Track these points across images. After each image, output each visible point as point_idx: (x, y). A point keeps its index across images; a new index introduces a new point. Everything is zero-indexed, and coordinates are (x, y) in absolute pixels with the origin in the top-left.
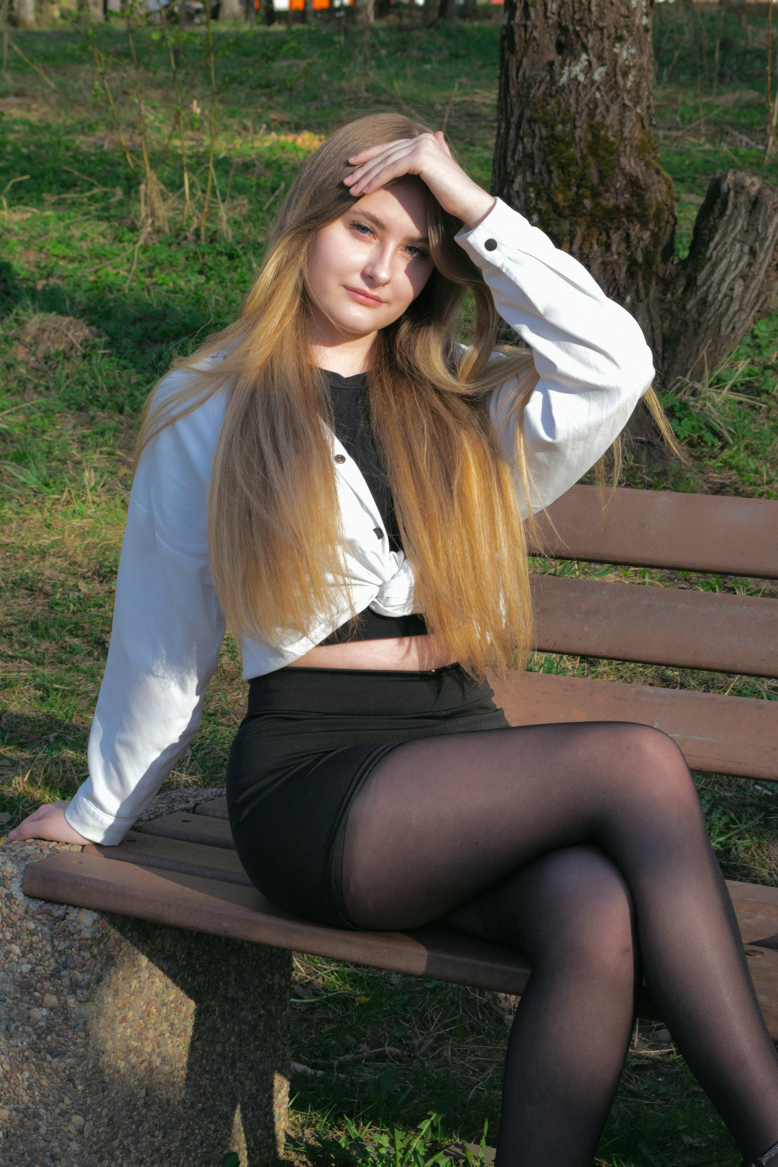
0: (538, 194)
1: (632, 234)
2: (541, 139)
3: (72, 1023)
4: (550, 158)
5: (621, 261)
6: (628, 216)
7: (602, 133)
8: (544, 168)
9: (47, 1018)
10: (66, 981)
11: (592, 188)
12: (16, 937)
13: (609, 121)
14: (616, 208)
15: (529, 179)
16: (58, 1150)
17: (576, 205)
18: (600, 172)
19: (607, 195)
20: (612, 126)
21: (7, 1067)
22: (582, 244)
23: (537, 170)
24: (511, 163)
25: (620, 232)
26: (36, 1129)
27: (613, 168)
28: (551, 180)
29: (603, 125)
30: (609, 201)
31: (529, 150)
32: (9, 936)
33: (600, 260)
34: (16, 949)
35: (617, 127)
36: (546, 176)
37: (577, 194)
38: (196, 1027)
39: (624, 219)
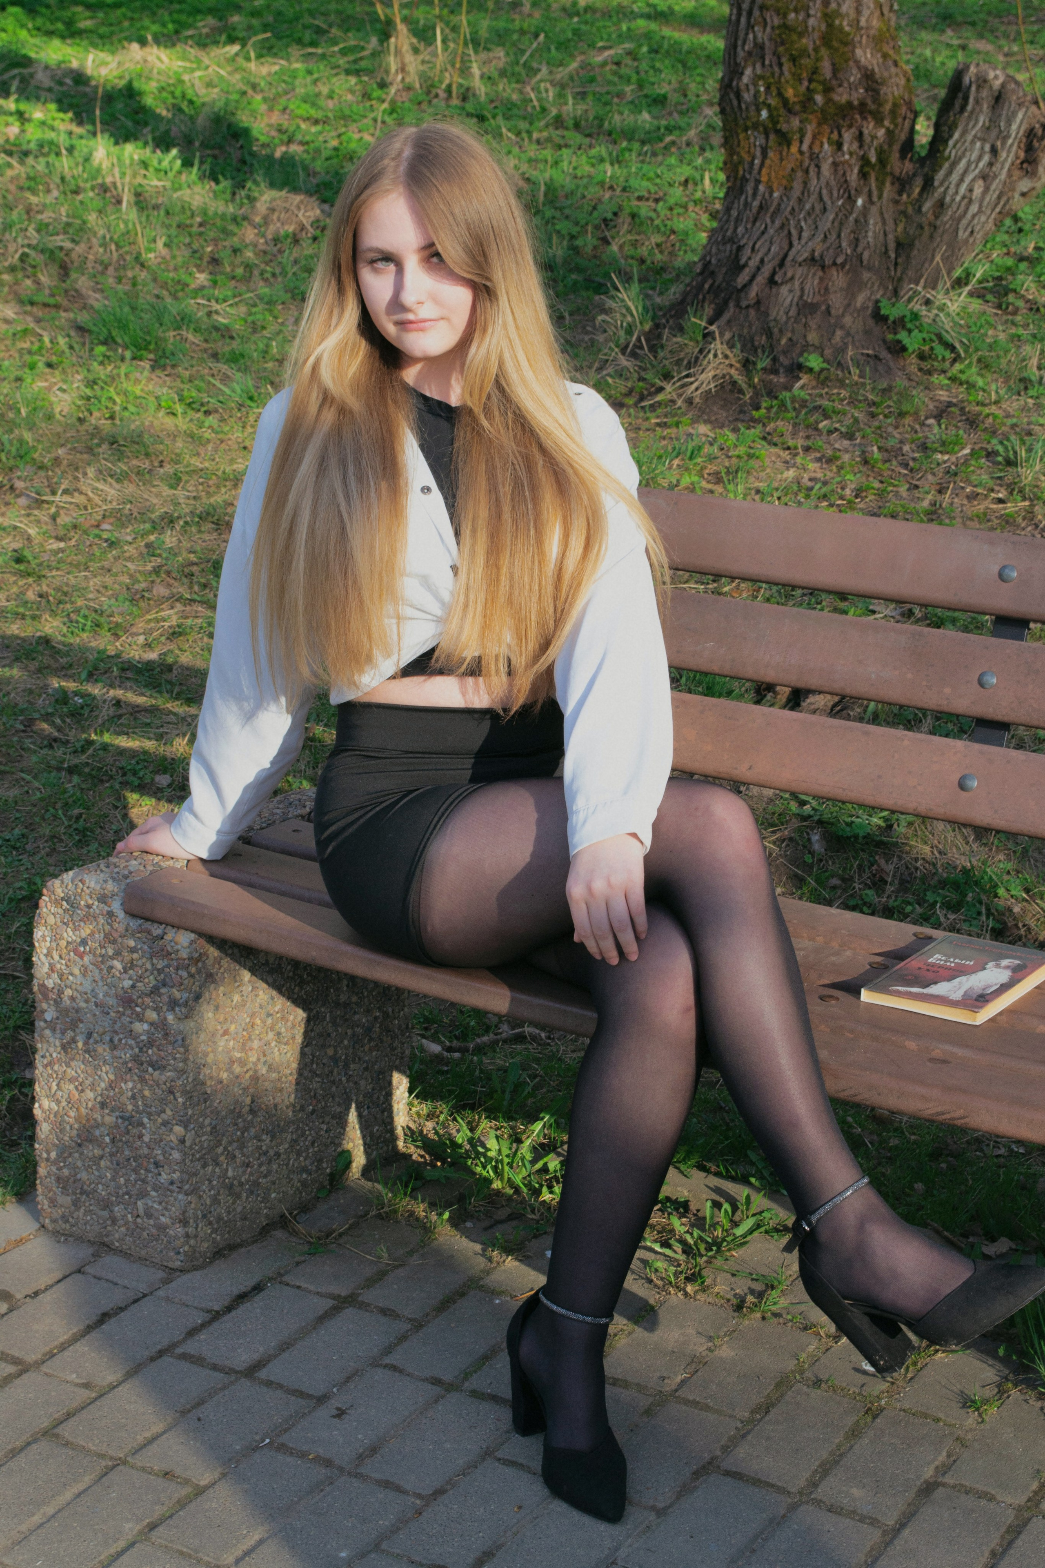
0: (768, 88)
1: (866, 132)
2: (773, 28)
3: (171, 1039)
4: (781, 49)
5: (853, 161)
6: (861, 113)
7: (837, 22)
8: (775, 59)
9: (148, 1032)
10: (165, 998)
11: (823, 83)
12: (117, 954)
13: (844, 9)
14: (849, 104)
15: (759, 71)
16: (161, 1157)
17: (807, 101)
18: (833, 65)
19: (841, 90)
20: (847, 14)
21: (112, 1077)
22: (812, 143)
23: (767, 62)
24: (741, 54)
25: (853, 130)
26: (140, 1137)
27: (847, 61)
28: (782, 73)
29: (838, 14)
30: (842, 96)
31: (760, 40)
32: (111, 952)
33: (831, 160)
34: (118, 965)
35: (852, 15)
36: (777, 69)
37: (808, 88)
38: (306, 1034)
39: (858, 117)
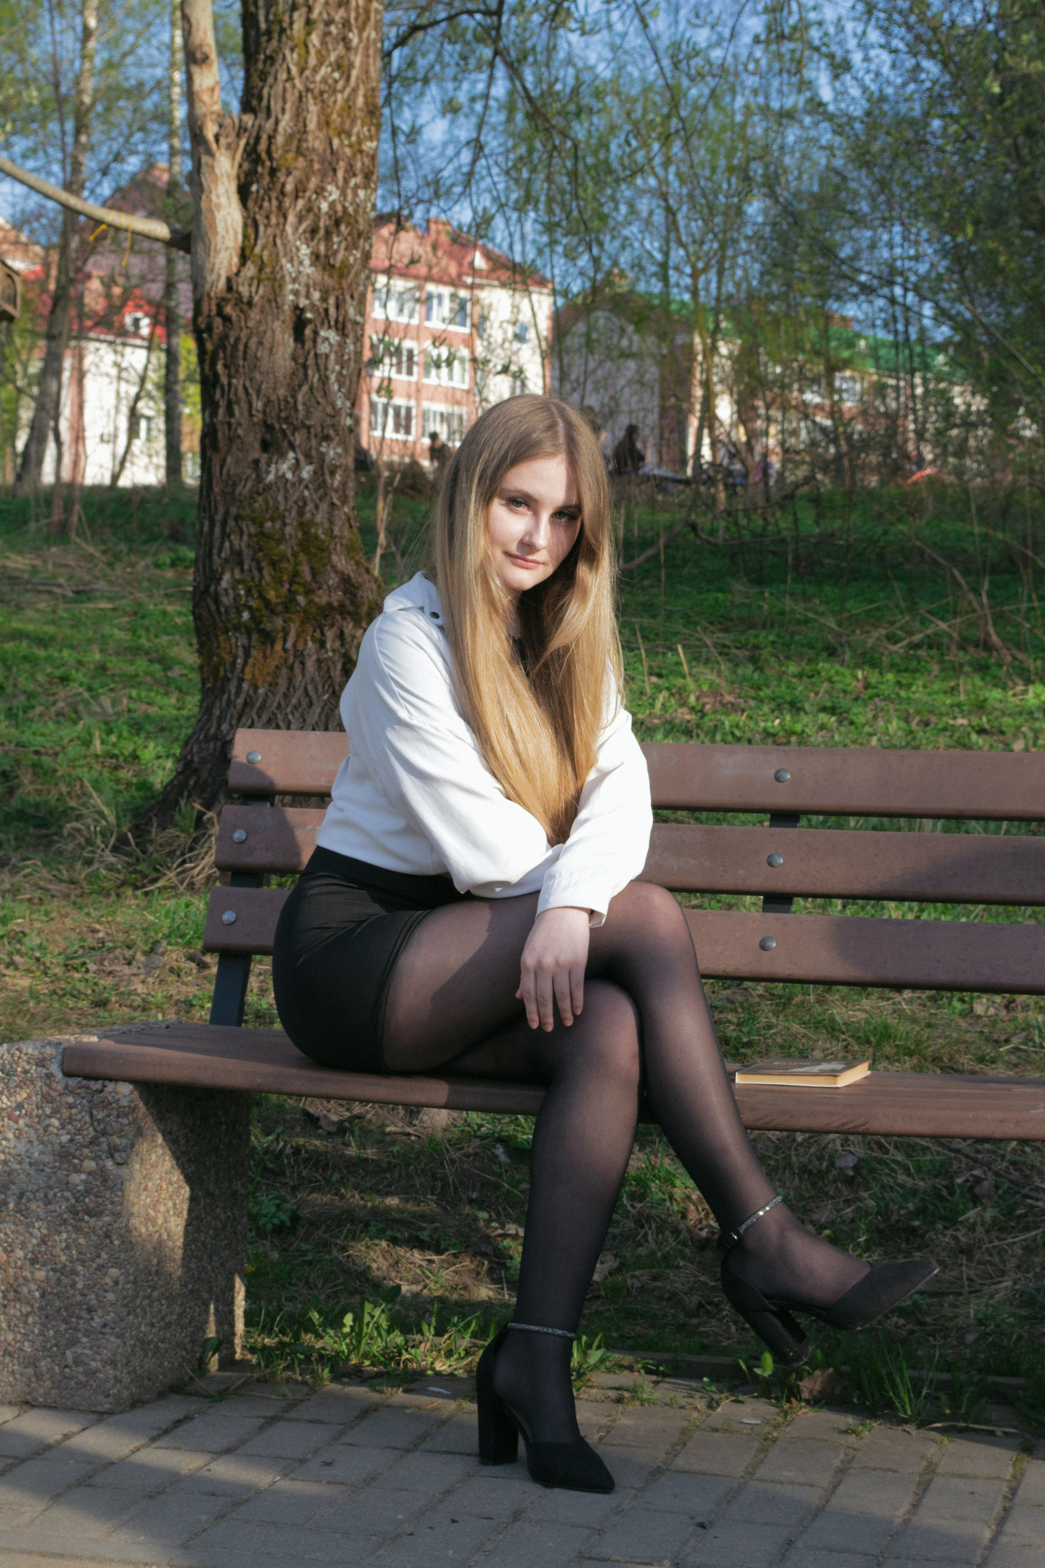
0: (249, 592)
1: (346, 631)
2: (250, 536)
3: (111, 1184)
4: (260, 554)
5: (336, 658)
6: (341, 614)
7: (313, 530)
8: (254, 565)
9: (85, 1182)
10: (105, 1147)
11: (304, 585)
12: (55, 1112)
13: (319, 518)
14: (330, 605)
15: (238, 576)
16: (95, 1302)
17: (290, 601)
18: (312, 569)
19: (320, 592)
20: (322, 524)
21: (45, 1231)
22: (296, 641)
23: (246, 567)
24: (217, 561)
25: (335, 629)
26: (73, 1285)
27: (324, 566)
28: (262, 577)
29: (312, 523)
30: (322, 598)
31: (237, 547)
32: (48, 1111)
33: (314, 657)
34: (55, 1122)
35: (326, 525)
36: (256, 573)
37: (290, 591)
38: (190, 1211)
39: (338, 617)
